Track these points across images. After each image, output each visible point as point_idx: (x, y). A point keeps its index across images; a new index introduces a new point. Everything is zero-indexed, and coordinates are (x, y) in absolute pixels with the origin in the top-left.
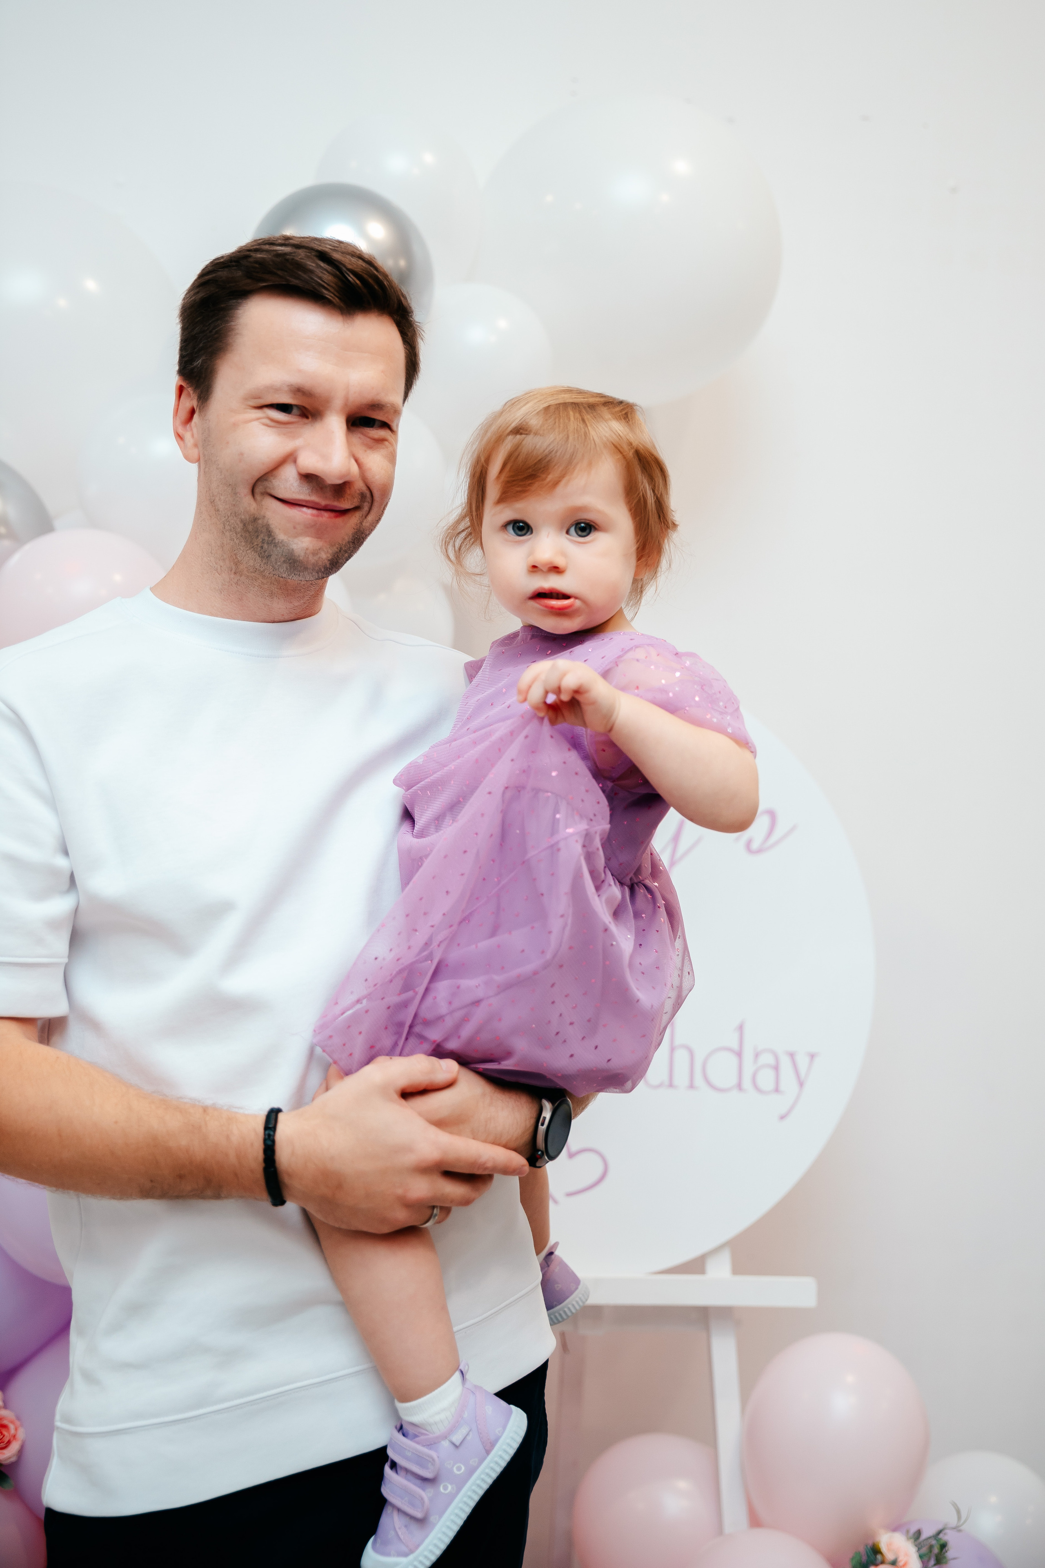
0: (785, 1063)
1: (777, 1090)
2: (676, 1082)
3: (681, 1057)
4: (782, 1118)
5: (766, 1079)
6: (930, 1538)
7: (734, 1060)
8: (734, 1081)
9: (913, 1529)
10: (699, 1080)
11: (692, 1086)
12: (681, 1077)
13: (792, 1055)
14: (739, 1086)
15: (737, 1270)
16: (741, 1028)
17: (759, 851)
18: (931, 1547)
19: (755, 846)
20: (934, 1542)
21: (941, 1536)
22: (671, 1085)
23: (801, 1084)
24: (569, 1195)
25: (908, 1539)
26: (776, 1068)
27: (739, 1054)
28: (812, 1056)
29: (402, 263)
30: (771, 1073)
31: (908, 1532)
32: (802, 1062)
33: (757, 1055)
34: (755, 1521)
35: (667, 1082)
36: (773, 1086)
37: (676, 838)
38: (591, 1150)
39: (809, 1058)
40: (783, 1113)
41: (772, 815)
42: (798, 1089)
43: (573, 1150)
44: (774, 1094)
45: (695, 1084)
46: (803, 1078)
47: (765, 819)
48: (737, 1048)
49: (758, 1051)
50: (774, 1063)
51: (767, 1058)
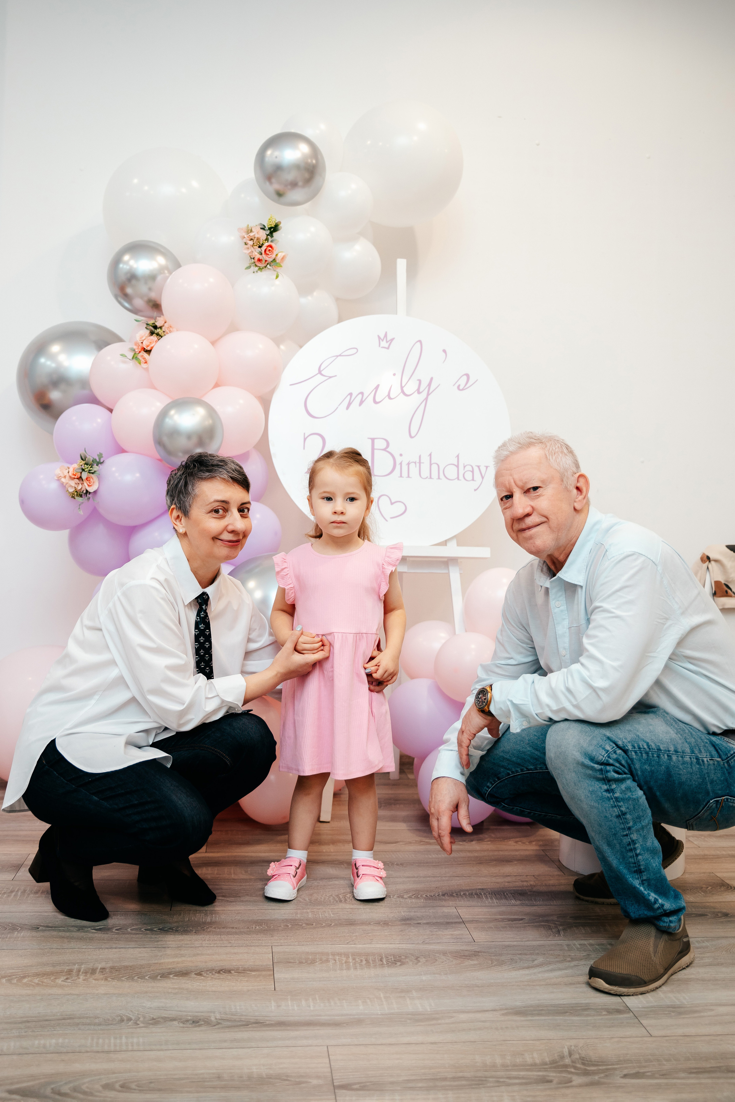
0: (476, 470)
1: (473, 480)
2: (432, 477)
3: (434, 467)
4: (475, 490)
5: (469, 476)
7: (456, 468)
8: (456, 476)
10: (442, 475)
11: (439, 478)
12: (435, 474)
13: (479, 467)
14: (458, 478)
15: (458, 545)
16: (458, 456)
17: (463, 390)
19: (461, 388)
22: (431, 478)
23: (483, 478)
24: (391, 518)
26: (473, 472)
27: (458, 466)
28: (487, 467)
30: (471, 473)
32: (483, 469)
33: (464, 467)
34: (468, 629)
35: (429, 477)
36: (471, 478)
37: (429, 385)
38: (400, 502)
39: (485, 468)
40: (476, 488)
41: (468, 375)
42: (481, 479)
43: (393, 501)
44: (472, 482)
45: (441, 477)
46: (483, 475)
47: (465, 377)
48: (456, 464)
49: (465, 465)
50: (471, 469)
51: (469, 468)
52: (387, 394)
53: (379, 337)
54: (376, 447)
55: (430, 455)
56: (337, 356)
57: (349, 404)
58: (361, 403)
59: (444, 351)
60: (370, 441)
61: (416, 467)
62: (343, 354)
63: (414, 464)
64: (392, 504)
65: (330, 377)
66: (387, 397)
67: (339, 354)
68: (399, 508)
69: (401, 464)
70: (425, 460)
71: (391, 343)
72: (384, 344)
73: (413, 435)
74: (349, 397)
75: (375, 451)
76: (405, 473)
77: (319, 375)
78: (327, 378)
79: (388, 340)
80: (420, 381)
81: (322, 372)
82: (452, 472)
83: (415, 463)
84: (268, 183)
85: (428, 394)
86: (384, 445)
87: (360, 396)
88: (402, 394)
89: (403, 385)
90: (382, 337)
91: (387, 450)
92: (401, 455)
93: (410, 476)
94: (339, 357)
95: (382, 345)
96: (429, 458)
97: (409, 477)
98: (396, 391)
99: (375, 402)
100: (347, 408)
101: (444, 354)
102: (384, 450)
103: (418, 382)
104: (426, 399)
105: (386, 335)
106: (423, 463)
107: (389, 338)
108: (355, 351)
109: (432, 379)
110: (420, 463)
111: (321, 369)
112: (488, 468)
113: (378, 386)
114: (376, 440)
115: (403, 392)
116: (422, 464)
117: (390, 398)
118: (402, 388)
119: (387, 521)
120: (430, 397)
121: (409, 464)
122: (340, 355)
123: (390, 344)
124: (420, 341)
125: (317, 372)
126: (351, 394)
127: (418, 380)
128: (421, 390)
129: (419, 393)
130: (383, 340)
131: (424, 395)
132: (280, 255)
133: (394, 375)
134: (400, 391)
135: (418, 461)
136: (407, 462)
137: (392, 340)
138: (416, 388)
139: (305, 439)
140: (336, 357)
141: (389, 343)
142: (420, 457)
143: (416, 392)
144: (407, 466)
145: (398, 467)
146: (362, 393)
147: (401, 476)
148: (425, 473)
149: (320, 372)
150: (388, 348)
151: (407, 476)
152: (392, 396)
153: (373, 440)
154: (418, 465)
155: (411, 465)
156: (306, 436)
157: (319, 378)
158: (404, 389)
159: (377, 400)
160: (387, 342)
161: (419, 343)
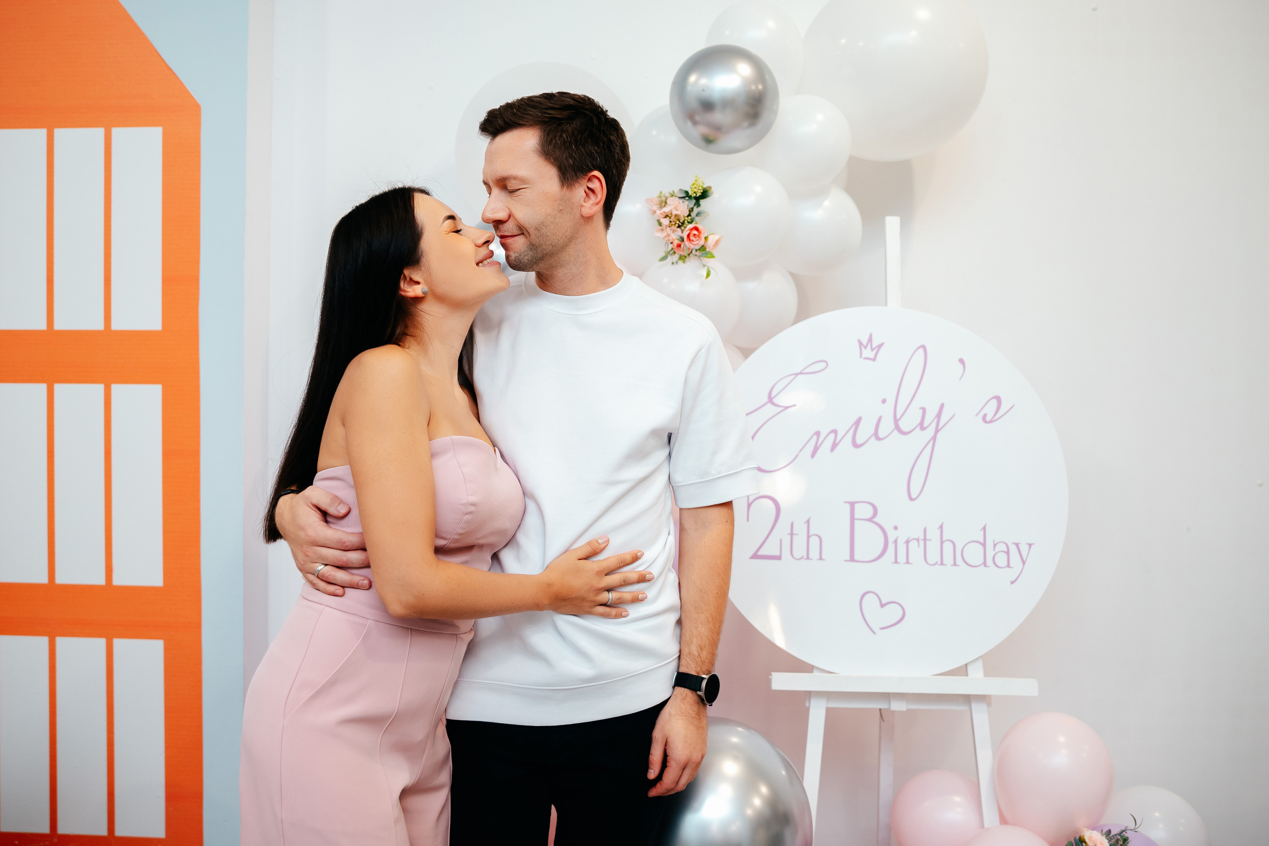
0: (1013, 550)
1: (1008, 566)
2: (944, 562)
3: (948, 547)
4: (1012, 583)
5: (1001, 559)
6: (1116, 835)
7: (982, 548)
8: (982, 561)
9: (1105, 830)
10: (959, 560)
11: (955, 564)
12: (948, 558)
13: (1017, 545)
14: (985, 564)
15: (987, 674)
16: (984, 528)
17: (991, 422)
18: (1118, 840)
19: (988, 419)
20: (1119, 837)
21: (1124, 833)
22: (942, 564)
23: (1024, 563)
24: (882, 629)
25: (1102, 835)
26: (1008, 553)
27: (984, 545)
28: (1030, 545)
29: (760, 87)
30: (1005, 556)
31: (1102, 831)
32: (1024, 549)
33: (995, 546)
34: (1004, 821)
35: (939, 563)
36: (1005, 564)
37: (939, 415)
38: (894, 602)
39: (1028, 547)
40: (1013, 580)
41: (998, 399)
42: (1022, 565)
43: (884, 602)
44: (1007, 569)
45: (957, 563)
46: (1024, 559)
47: (994, 402)
48: (982, 541)
49: (996, 542)
50: (1006, 550)
51: (1003, 547)
52: (873, 431)
53: (860, 343)
54: (856, 516)
55: (941, 527)
56: (797, 374)
57: (816, 449)
58: (834, 446)
59: (961, 361)
60: (848, 506)
61: (919, 546)
62: (805, 371)
63: (915, 542)
64: (882, 606)
65: (787, 408)
66: (873, 438)
67: (798, 371)
68: (893, 613)
69: (896, 542)
70: (934, 535)
71: (878, 351)
72: (868, 353)
73: (914, 496)
74: (815, 437)
75: (856, 522)
76: (902, 558)
77: (769, 405)
78: (782, 409)
79: (874, 346)
80: (924, 409)
81: (775, 400)
82: (974, 554)
83: (918, 540)
84: (689, 124)
85: (937, 431)
86: (868, 512)
87: (832, 435)
88: (896, 432)
89: (898, 417)
90: (865, 343)
91: (875, 520)
92: (896, 528)
93: (910, 561)
94: (800, 376)
95: (864, 355)
96: (939, 531)
97: (908, 562)
98: (887, 426)
99: (856, 445)
100: (813, 455)
101: (961, 366)
102: (870, 520)
103: (921, 411)
104: (934, 438)
105: (870, 340)
106: (930, 540)
107: (875, 344)
108: (824, 365)
109: (942, 406)
110: (925, 540)
111: (773, 395)
112: (1032, 546)
113: (860, 419)
114: (856, 505)
115: (897, 428)
116: (928, 542)
117: (878, 438)
118: (896, 421)
119: (874, 633)
120: (939, 435)
121: (907, 542)
122: (801, 373)
123: (877, 353)
124: (923, 347)
125: (766, 400)
126: (818, 434)
127: (921, 408)
128: (925, 425)
129: (923, 428)
130: (866, 347)
131: (930, 432)
132: (712, 239)
133: (884, 401)
134: (893, 426)
135: (922, 537)
136: (905, 539)
137: (880, 346)
138: (919, 420)
139: (749, 505)
140: (794, 376)
141: (875, 351)
142: (925, 530)
143: (918, 428)
144: (905, 546)
145: (891, 547)
146: (835, 432)
147: (896, 562)
148: (934, 555)
149: (771, 400)
150: (874, 359)
151: (905, 561)
152: (881, 435)
153: (852, 505)
154: (922, 543)
155: (910, 544)
156: (750, 501)
157: (770, 410)
158: (900, 423)
159: (859, 441)
160: (872, 350)
161: (921, 350)
